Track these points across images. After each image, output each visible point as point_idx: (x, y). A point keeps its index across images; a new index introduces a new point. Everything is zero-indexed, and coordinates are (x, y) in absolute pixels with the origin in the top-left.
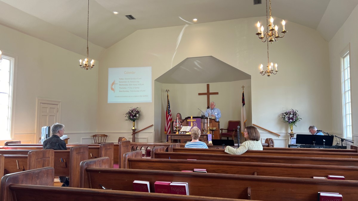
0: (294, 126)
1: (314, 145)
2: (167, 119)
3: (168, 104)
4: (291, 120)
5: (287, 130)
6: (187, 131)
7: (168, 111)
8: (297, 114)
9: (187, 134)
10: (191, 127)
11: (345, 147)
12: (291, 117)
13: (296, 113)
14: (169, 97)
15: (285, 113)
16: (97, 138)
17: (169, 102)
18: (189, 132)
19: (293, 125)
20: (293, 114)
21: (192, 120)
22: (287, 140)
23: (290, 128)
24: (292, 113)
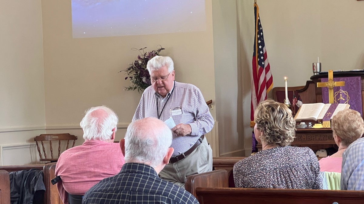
2: (257, 80)
3: (259, 33)
6: (316, 117)
7: (259, 57)
9: (317, 126)
10: (329, 105)
14: (259, 12)
16: (47, 146)
17: (260, 26)
18: (321, 121)
21: (331, 83)
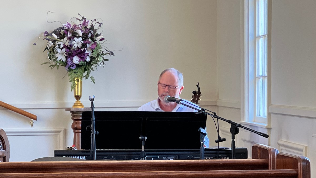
0: (86, 82)
1: (143, 149)
4: (76, 60)
5: (61, 95)
8: (97, 35)
11: (243, 153)
12: (76, 45)
13: (95, 31)
15: (55, 32)
19: (84, 79)
20: (85, 37)
22: (62, 134)
23: (73, 88)
24: (80, 33)
